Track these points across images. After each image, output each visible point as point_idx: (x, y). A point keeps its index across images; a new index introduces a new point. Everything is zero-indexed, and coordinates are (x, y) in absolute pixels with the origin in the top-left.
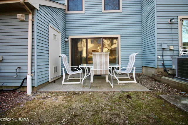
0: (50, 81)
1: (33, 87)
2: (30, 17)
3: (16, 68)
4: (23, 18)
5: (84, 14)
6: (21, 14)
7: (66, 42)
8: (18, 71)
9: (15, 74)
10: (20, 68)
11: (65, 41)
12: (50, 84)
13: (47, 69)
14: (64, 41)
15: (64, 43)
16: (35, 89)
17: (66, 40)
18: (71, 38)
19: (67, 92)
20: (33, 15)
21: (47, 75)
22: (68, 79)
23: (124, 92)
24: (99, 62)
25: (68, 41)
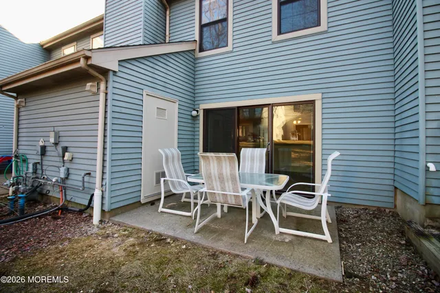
0: (143, 202)
1: (103, 211)
2: (102, 86)
3: (83, 173)
4: (95, 90)
5: (232, 52)
6: (90, 84)
7: (195, 118)
8: (86, 179)
9: (81, 184)
10: (89, 174)
11: (192, 116)
12: (141, 208)
13: (138, 178)
14: (190, 117)
15: (190, 121)
16: (107, 216)
17: (194, 113)
18: (204, 110)
19: (148, 232)
20: (107, 82)
21: (137, 189)
22: (182, 201)
23: (261, 263)
24: (217, 175)
25: (198, 116)
